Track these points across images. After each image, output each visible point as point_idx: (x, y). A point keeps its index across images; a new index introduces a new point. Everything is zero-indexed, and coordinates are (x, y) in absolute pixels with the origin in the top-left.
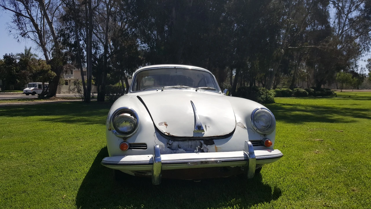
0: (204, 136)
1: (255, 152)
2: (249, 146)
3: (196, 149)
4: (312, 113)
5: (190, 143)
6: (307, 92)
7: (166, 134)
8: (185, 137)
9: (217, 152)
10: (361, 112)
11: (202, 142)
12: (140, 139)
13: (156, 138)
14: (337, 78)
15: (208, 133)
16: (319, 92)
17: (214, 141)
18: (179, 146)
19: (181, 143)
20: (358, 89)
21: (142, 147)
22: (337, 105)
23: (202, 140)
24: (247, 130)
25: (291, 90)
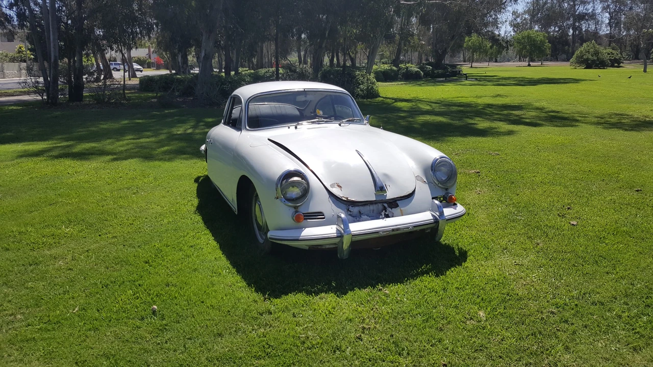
0: (387, 198)
1: (445, 210)
2: (439, 207)
3: (382, 215)
4: (444, 117)
5: (372, 207)
6: (421, 72)
7: (344, 199)
8: (367, 201)
9: (402, 215)
10: (513, 112)
11: (386, 205)
12: (313, 208)
13: (333, 204)
14: (465, 45)
15: (390, 194)
16: (440, 71)
17: (398, 202)
18: (360, 212)
19: (362, 209)
20: (496, 61)
21: (317, 217)
22: (472, 98)
23: (385, 202)
24: (428, 185)
25: (394, 68)
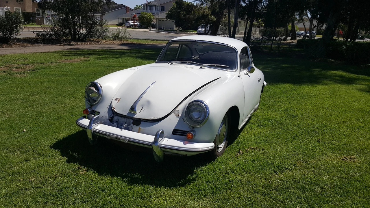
0: (134, 117)
5: (125, 120)
7: (113, 108)
8: (121, 114)
13: (107, 110)
15: (139, 114)
17: (141, 122)
23: (132, 119)
24: (179, 119)
